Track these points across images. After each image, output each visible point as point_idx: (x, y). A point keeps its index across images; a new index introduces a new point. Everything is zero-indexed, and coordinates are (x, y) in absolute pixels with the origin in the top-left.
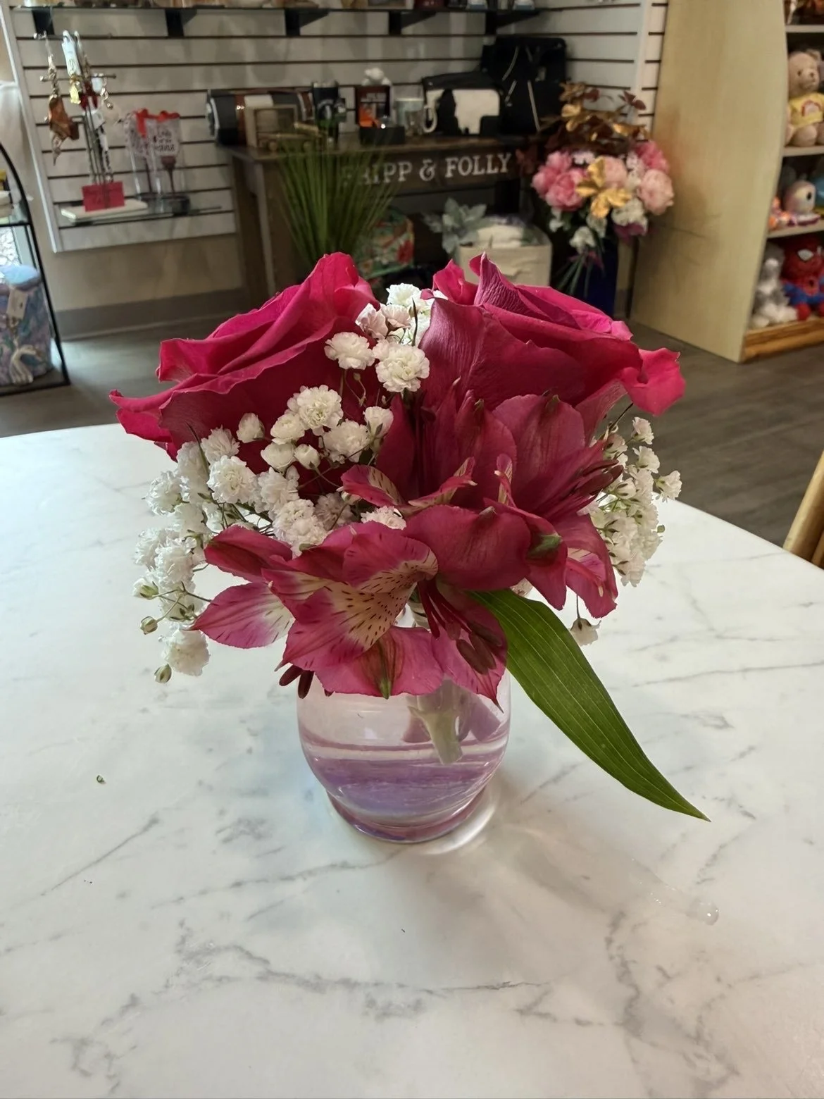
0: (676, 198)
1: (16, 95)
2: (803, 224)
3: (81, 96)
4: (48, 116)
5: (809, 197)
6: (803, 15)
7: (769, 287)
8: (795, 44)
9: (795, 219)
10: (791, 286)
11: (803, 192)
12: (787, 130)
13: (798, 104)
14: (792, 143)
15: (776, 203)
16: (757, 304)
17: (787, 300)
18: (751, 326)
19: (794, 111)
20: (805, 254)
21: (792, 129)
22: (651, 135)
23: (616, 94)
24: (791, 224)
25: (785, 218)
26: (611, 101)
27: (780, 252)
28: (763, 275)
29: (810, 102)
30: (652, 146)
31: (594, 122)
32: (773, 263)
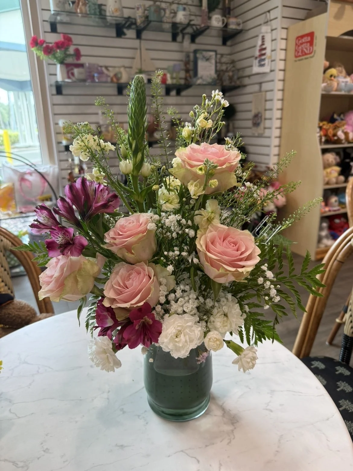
0: (288, 201)
1: (57, 170)
2: (335, 211)
3: (80, 171)
4: (68, 177)
5: (336, 201)
6: (327, 142)
7: (324, 233)
8: (324, 151)
9: (332, 209)
10: (333, 232)
11: (334, 199)
12: (324, 180)
13: (329, 170)
14: (328, 183)
15: (323, 204)
16: (320, 240)
17: (331, 238)
18: (318, 247)
19: (327, 173)
20: (337, 221)
21: (327, 179)
22: (277, 179)
23: (264, 166)
24: (330, 211)
25: (327, 209)
26: (263, 168)
27: (327, 220)
28: (321, 229)
29: (333, 170)
30: (277, 183)
31: (256, 176)
32: (325, 225)
